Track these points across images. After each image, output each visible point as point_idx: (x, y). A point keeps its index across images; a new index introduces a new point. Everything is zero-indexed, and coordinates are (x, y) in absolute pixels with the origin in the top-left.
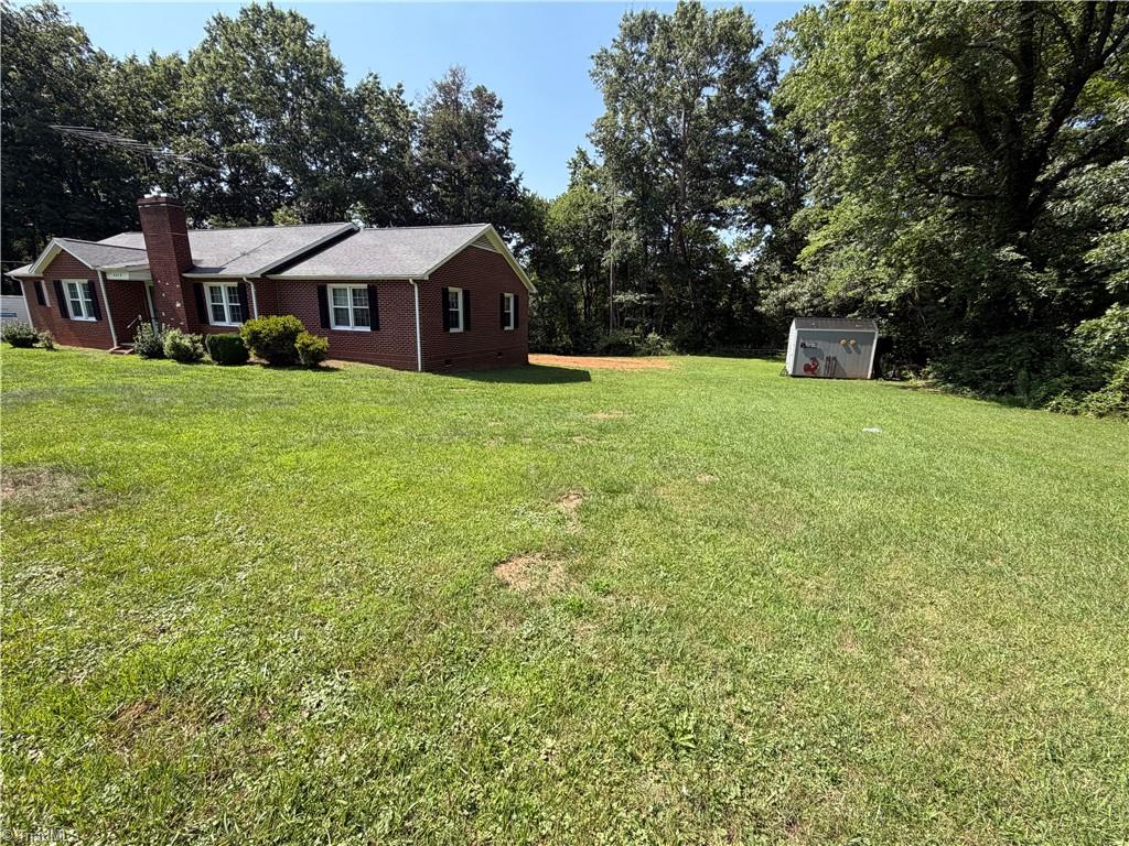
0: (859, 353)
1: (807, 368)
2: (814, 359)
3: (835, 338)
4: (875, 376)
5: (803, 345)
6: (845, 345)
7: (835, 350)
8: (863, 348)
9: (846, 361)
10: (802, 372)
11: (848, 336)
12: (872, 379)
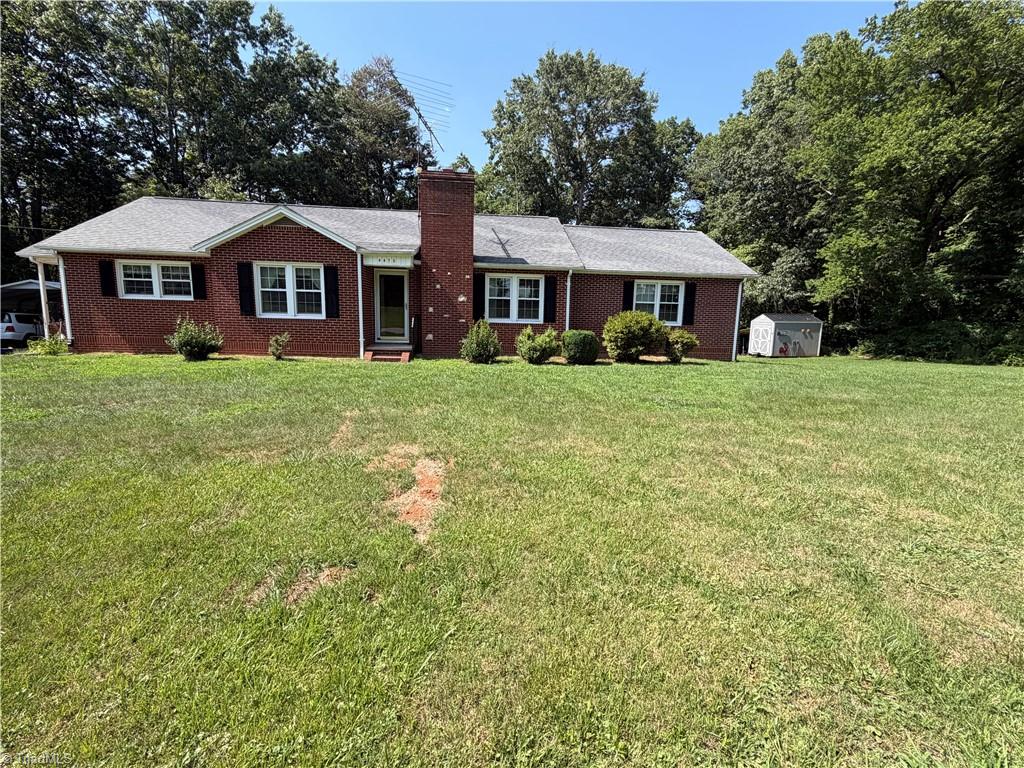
0: (812, 337)
1: (781, 351)
2: (785, 344)
3: (797, 328)
4: (821, 354)
5: (779, 334)
6: (804, 333)
7: (797, 337)
8: (814, 335)
9: (805, 345)
10: (778, 354)
11: (806, 326)
12: (820, 355)
